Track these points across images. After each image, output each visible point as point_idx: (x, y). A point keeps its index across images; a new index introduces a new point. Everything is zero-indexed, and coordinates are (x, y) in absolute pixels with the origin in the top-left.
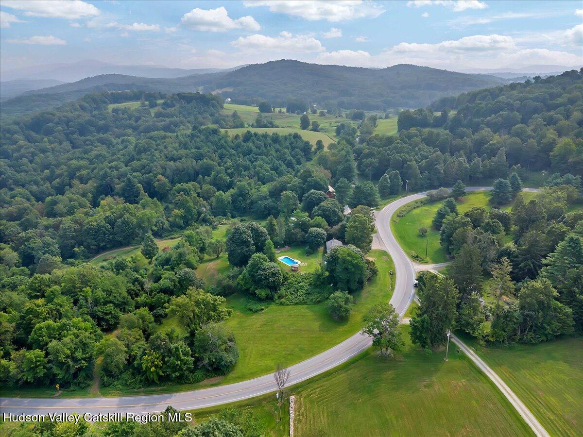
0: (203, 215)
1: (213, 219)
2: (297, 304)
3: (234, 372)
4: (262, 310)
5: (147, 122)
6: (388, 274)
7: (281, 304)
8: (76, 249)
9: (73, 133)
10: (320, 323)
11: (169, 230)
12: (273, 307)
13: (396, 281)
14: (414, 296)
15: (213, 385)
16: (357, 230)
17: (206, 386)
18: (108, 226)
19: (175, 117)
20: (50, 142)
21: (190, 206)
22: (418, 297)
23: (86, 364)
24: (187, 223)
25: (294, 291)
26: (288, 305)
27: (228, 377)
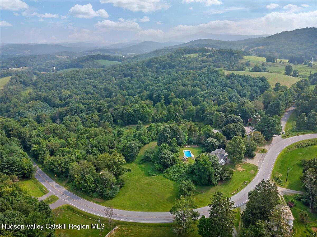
0: (177, 117)
1: (181, 120)
2: (172, 179)
3: (110, 201)
4: (153, 175)
5: (193, 64)
6: (242, 183)
7: (165, 176)
8: (118, 121)
9: (160, 68)
10: (172, 195)
11: (159, 121)
12: (160, 176)
13: (243, 189)
14: (243, 205)
15: (97, 202)
16: (232, 146)
17: (93, 201)
18: (133, 113)
19: (209, 62)
20: (149, 72)
21: (171, 111)
22: (245, 206)
23: (64, 170)
24: (168, 119)
25: (175, 171)
26: (167, 178)
27: (106, 202)
